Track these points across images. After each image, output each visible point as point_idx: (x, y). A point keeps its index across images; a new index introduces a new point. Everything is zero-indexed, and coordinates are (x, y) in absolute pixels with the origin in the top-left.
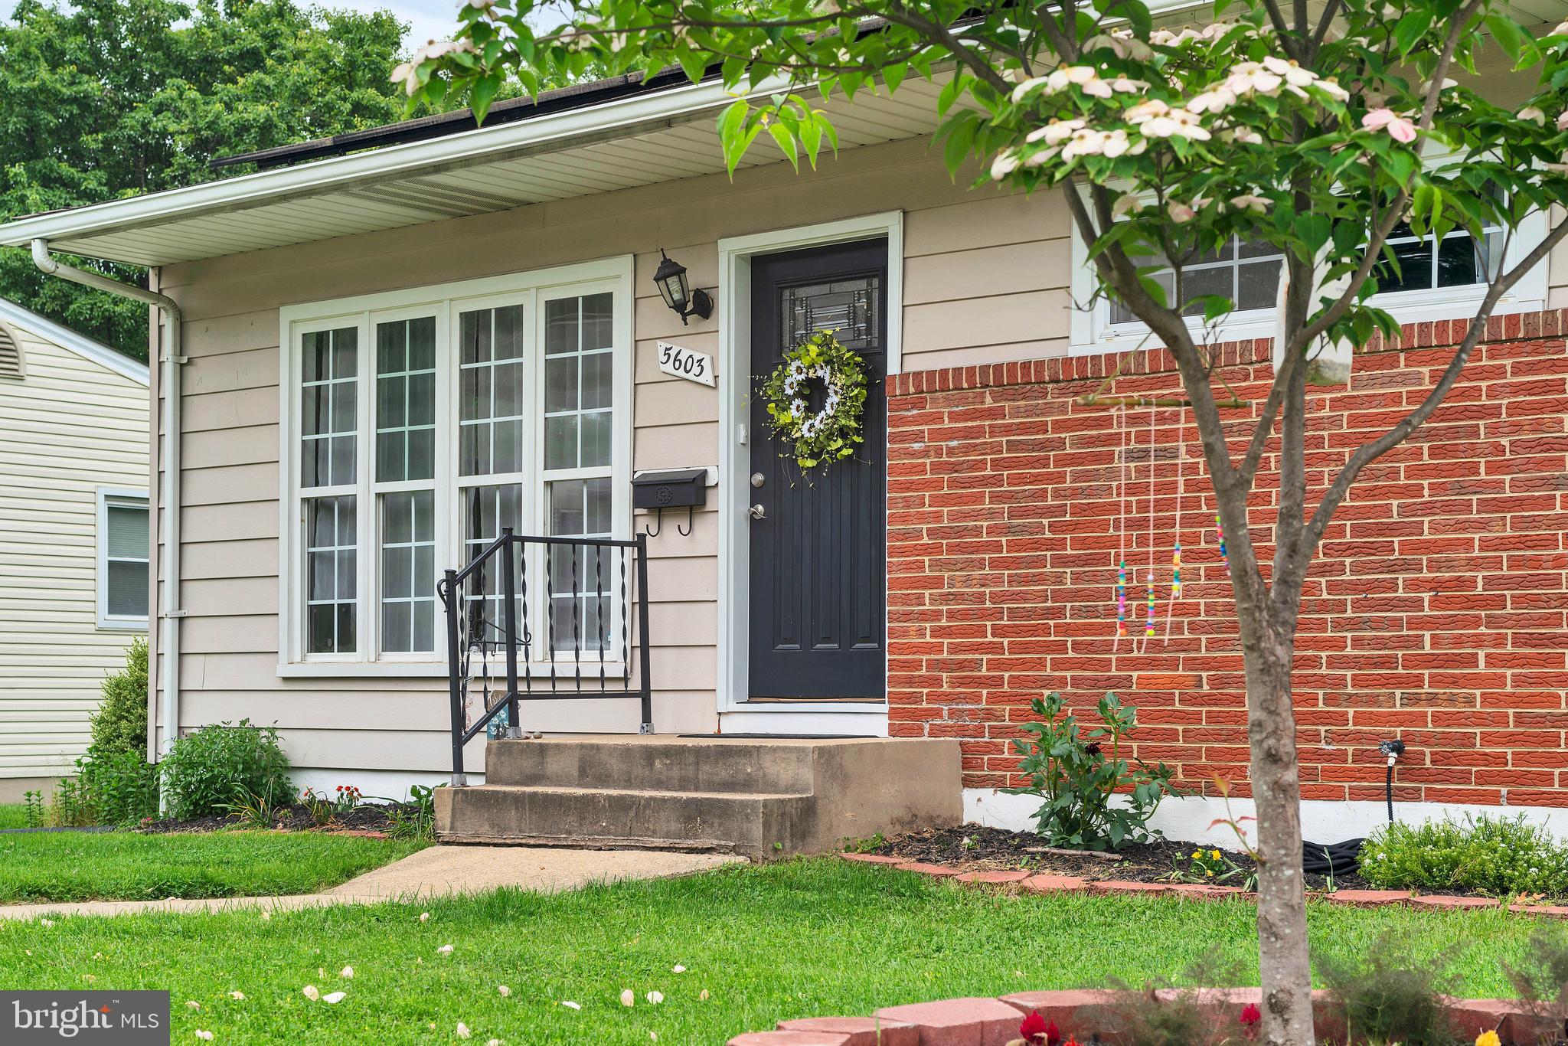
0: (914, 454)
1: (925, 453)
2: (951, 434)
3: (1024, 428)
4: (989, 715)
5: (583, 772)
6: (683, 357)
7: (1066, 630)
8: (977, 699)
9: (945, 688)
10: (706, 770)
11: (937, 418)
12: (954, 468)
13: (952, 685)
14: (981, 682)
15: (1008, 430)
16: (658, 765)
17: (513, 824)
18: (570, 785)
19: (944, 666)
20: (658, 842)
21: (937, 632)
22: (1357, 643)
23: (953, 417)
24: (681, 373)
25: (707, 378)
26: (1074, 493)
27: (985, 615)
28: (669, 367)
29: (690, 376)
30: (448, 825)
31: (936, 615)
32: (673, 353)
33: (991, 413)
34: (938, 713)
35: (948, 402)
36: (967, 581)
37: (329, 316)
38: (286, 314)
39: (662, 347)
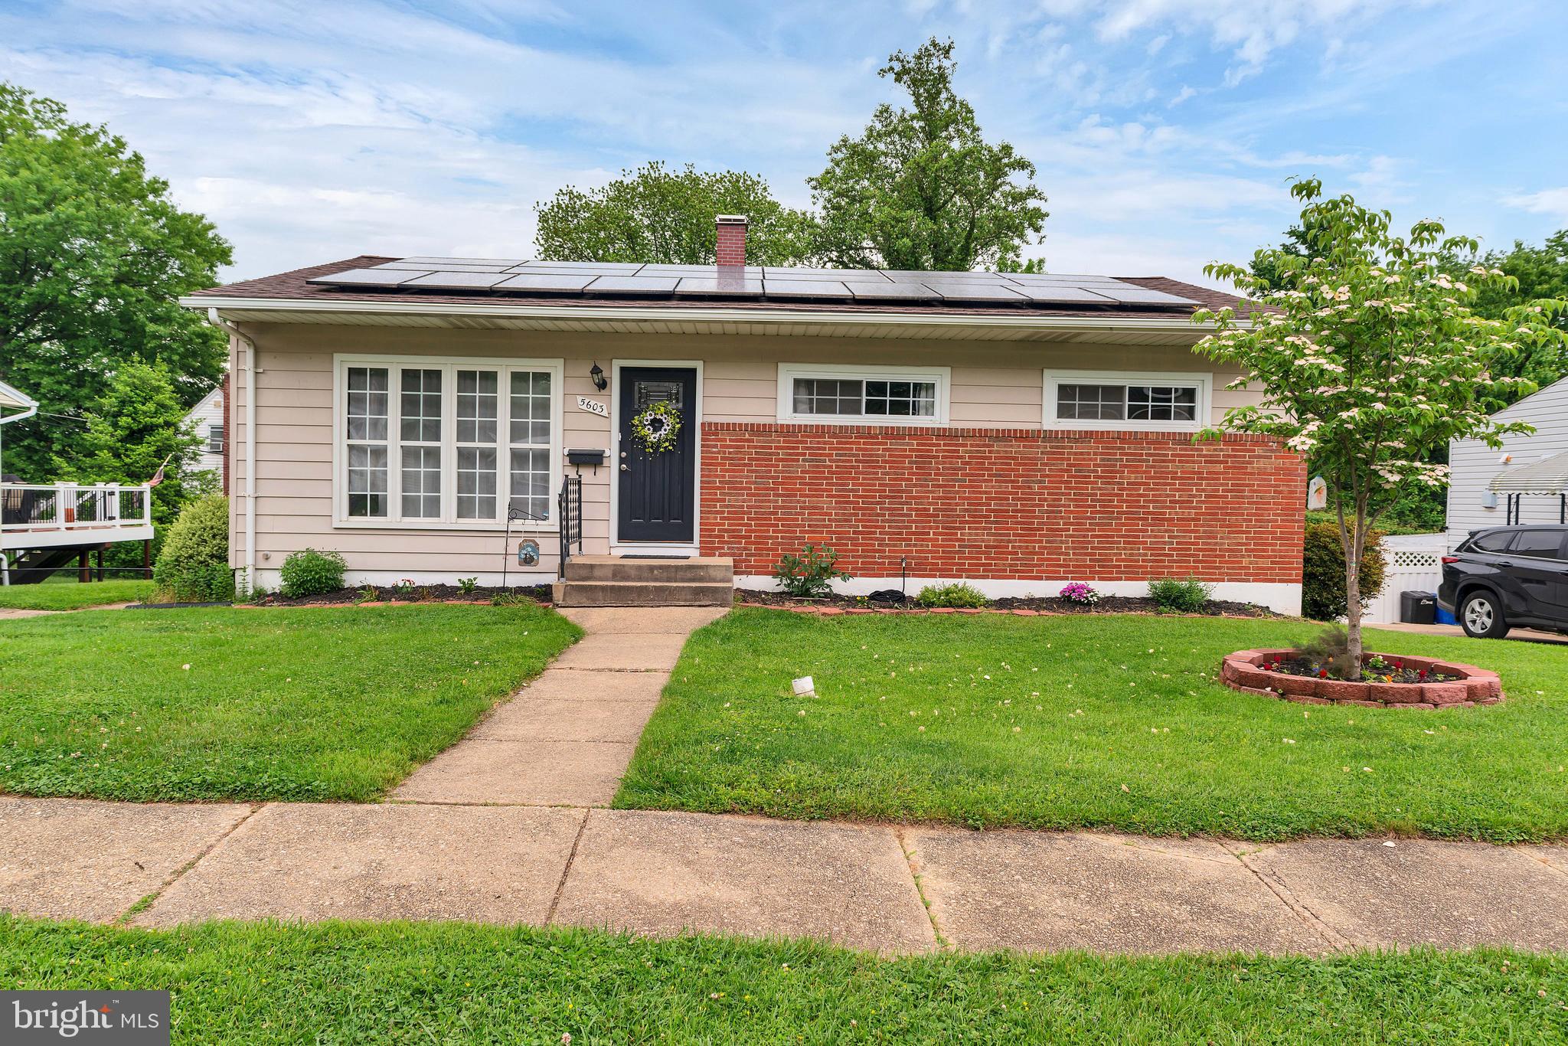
1: (719, 453)
2: (730, 447)
3: (762, 447)
4: (746, 549)
6: (592, 403)
7: (779, 519)
8: (741, 543)
9: (726, 539)
10: (680, 574)
12: (731, 459)
13: (729, 538)
14: (742, 537)
15: (755, 447)
19: (726, 531)
20: (683, 603)
21: (723, 518)
22: (890, 527)
23: (730, 440)
24: (591, 410)
25: (605, 413)
26: (783, 472)
27: (744, 513)
29: (596, 412)
30: (561, 598)
31: (722, 512)
32: (586, 401)
33: (748, 441)
34: (722, 548)
35: (729, 435)
37: (368, 361)
38: (337, 357)
39: (579, 398)
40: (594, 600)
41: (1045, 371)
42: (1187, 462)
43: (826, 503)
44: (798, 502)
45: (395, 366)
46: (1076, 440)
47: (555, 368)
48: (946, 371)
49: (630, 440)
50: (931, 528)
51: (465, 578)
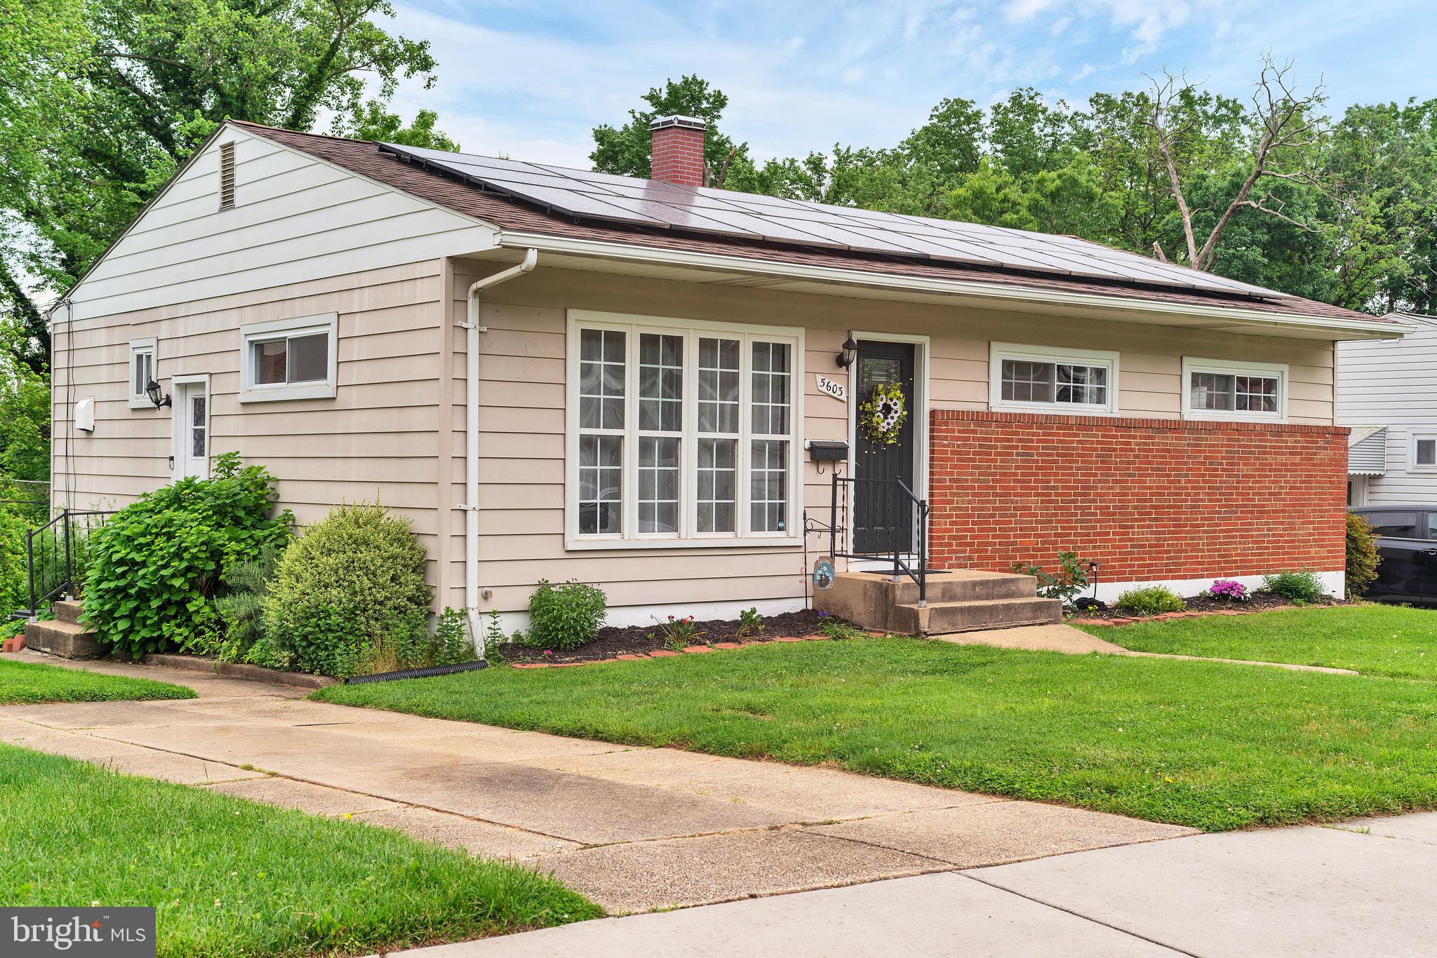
0: (944, 446)
1: (948, 446)
2: (959, 439)
3: (985, 439)
4: (970, 558)
5: (943, 595)
6: (831, 384)
7: (996, 523)
8: (965, 551)
9: (954, 547)
11: (953, 431)
12: (959, 453)
13: (957, 546)
14: (967, 544)
15: (979, 439)
16: (977, 589)
17: (960, 622)
18: (937, 601)
19: (954, 538)
21: (952, 523)
22: (1082, 528)
23: (959, 431)
24: (831, 393)
25: (843, 397)
26: (1001, 467)
27: (969, 516)
28: (824, 389)
29: (836, 395)
31: (950, 516)
32: (826, 382)
33: (974, 432)
34: (950, 558)
35: (958, 424)
36: (963, 502)
37: (605, 322)
38: (572, 314)
39: (819, 378)
40: (954, 625)
41: (1185, 359)
42: (1279, 454)
43: (1034, 502)
44: (1012, 502)
45: (634, 327)
46: (1209, 432)
47: (794, 338)
48: (1116, 355)
49: (865, 431)
50: (1110, 527)
51: (747, 607)
